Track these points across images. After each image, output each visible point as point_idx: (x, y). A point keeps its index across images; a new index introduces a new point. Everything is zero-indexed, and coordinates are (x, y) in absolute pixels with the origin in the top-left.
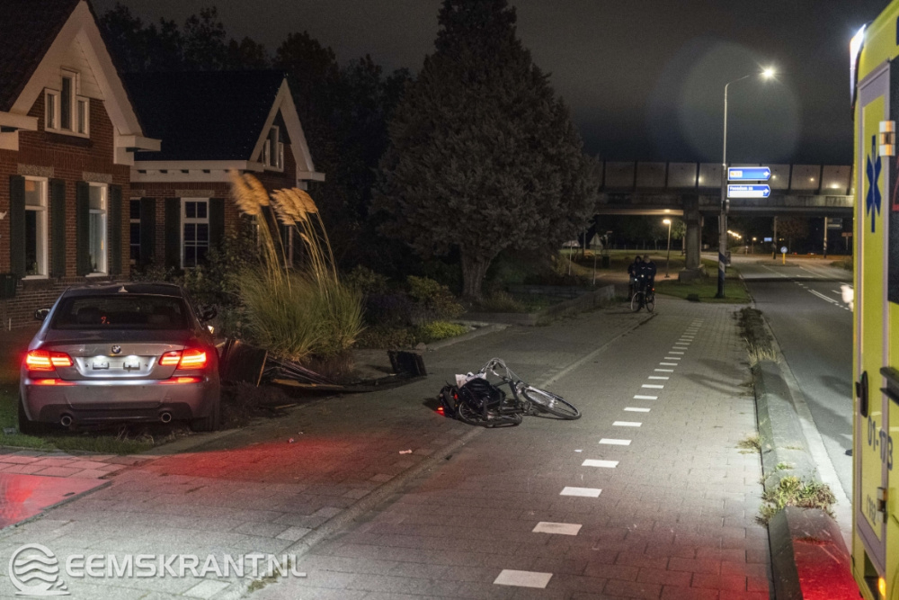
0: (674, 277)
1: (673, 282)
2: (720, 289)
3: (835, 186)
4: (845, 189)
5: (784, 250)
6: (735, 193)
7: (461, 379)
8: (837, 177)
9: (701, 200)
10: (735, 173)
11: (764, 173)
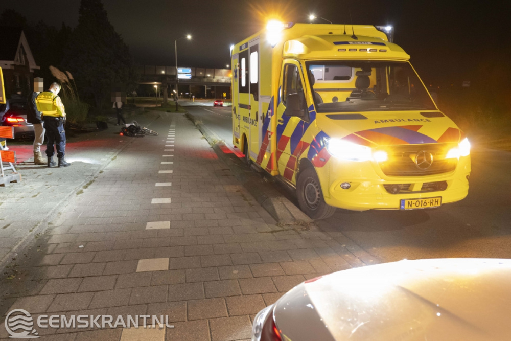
0: (160, 105)
1: (160, 107)
2: (177, 109)
3: (209, 75)
4: (213, 76)
5: (193, 97)
6: (180, 77)
7: (128, 125)
8: (210, 73)
9: (167, 79)
10: (180, 70)
11: (189, 70)
